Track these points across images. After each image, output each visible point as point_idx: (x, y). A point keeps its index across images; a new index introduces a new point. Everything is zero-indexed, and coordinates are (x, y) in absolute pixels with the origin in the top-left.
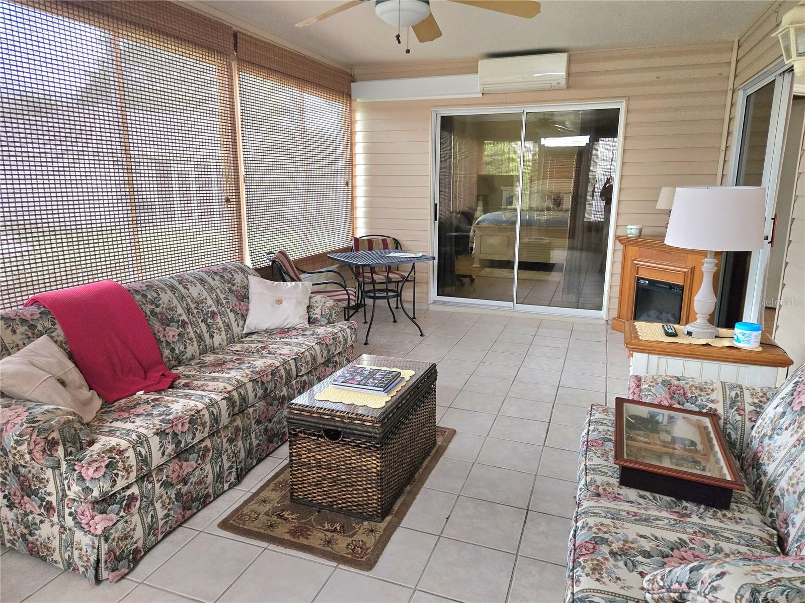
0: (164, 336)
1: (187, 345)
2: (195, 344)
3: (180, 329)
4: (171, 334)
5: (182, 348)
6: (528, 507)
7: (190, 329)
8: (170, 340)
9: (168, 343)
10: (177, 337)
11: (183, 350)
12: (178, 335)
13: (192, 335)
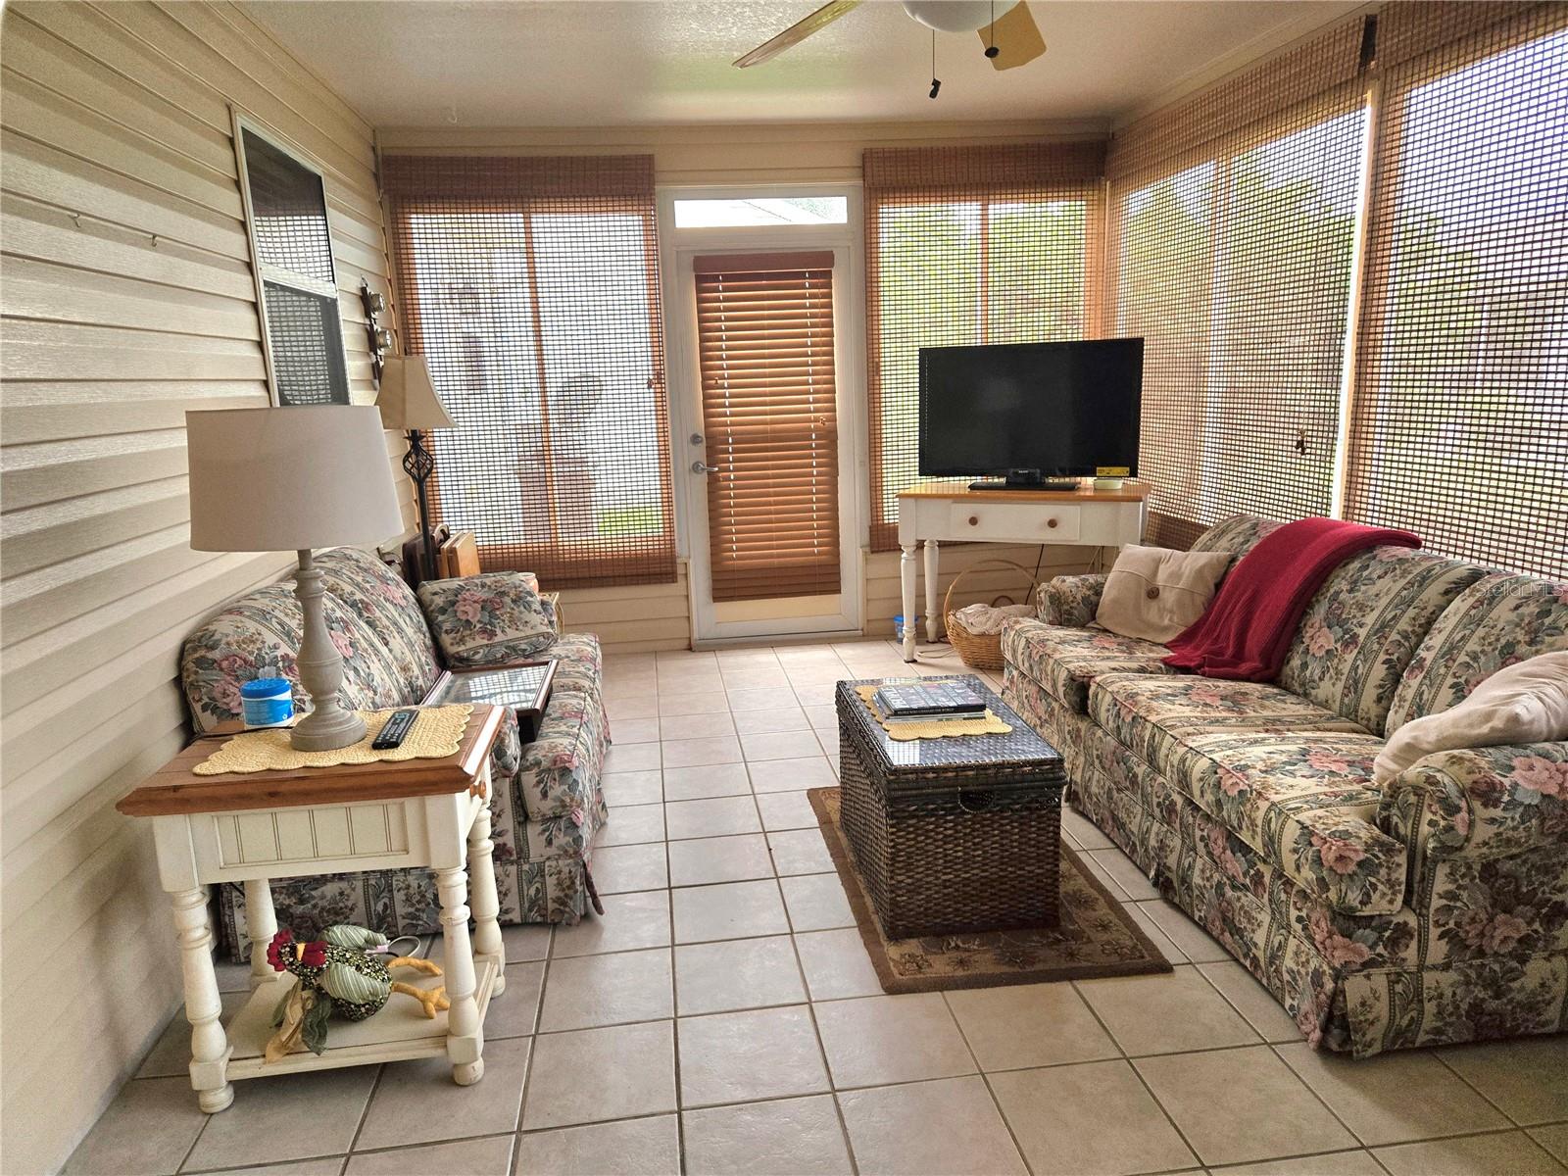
0: (1312, 638)
1: (1327, 676)
2: (1340, 685)
3: (1338, 645)
4: (1322, 641)
5: (1317, 673)
6: (670, 894)
7: (1350, 657)
8: (1313, 648)
9: (1307, 651)
10: (1323, 653)
11: (1317, 678)
12: (1328, 652)
13: (1346, 668)
